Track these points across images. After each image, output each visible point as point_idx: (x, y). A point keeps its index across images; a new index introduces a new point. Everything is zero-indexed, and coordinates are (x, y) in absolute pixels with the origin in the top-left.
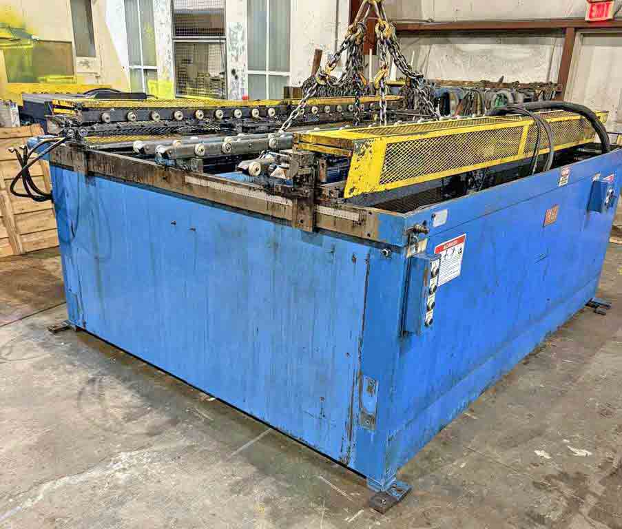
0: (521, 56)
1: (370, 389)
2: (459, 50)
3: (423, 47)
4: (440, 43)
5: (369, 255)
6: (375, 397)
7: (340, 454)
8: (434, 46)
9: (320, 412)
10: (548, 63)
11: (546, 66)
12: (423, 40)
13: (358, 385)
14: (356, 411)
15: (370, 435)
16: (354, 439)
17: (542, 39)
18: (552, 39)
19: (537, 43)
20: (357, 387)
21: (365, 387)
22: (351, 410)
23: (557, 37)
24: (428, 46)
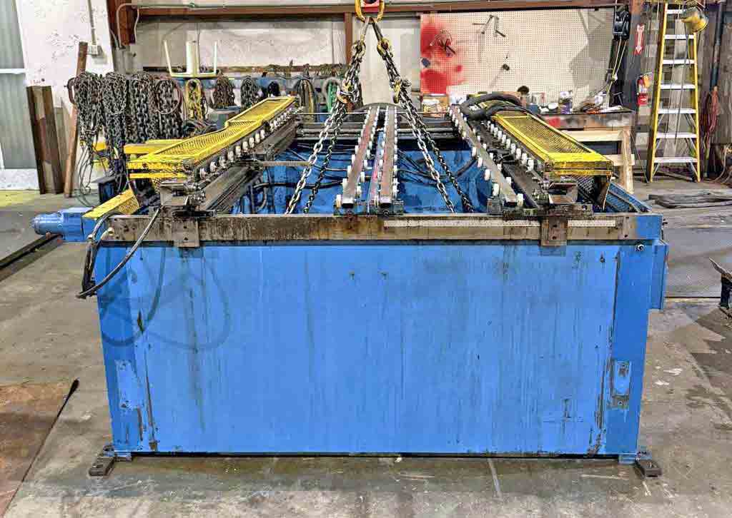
0: (303, 39)
1: (622, 372)
2: (233, 35)
3: (189, 32)
4: (210, 28)
5: (619, 253)
6: (628, 377)
7: (588, 447)
8: (203, 31)
9: (563, 414)
10: (330, 45)
11: (329, 48)
12: (188, 25)
13: (609, 372)
14: (607, 397)
15: (623, 414)
16: (605, 427)
17: (319, 23)
18: (328, 23)
19: (316, 27)
20: (607, 376)
21: (617, 371)
22: (601, 399)
23: (332, 21)
24: (196, 32)
